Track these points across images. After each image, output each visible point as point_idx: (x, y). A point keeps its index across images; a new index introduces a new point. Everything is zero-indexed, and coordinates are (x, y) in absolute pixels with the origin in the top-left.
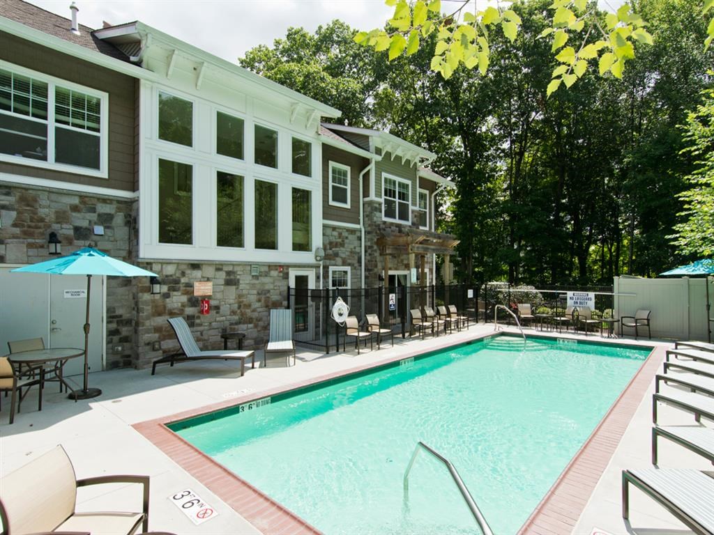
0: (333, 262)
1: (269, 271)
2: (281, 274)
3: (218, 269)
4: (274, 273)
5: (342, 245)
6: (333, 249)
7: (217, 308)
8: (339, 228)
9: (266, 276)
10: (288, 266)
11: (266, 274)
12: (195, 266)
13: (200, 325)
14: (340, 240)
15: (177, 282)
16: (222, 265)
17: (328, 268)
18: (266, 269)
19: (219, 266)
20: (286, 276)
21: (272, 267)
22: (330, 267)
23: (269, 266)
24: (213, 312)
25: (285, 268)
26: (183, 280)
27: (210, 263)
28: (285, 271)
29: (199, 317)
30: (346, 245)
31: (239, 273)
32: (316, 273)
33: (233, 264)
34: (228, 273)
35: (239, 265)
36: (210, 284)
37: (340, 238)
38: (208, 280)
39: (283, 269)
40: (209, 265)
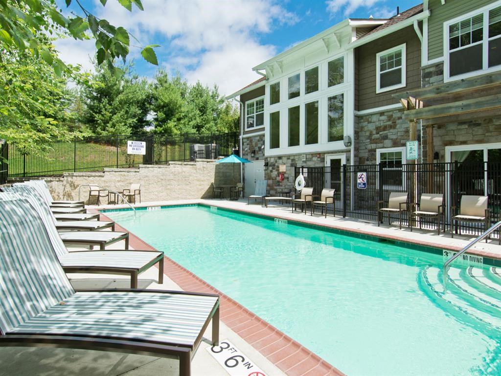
0: (380, 145)
1: (312, 157)
2: (319, 159)
3: (288, 159)
4: (315, 159)
5: (393, 126)
6: (380, 133)
7: (288, 178)
8: (388, 111)
9: (310, 161)
10: (324, 153)
11: (311, 160)
12: (280, 158)
13: (282, 186)
14: (390, 123)
15: (274, 165)
16: (290, 156)
17: (375, 151)
18: (310, 156)
19: (288, 157)
20: (323, 160)
21: (313, 154)
22: (377, 150)
23: (312, 154)
24: (285, 180)
25: (321, 155)
26: (276, 164)
27: (285, 156)
28: (322, 157)
29: (281, 182)
30: (398, 126)
31: (296, 160)
32: (346, 157)
33: (294, 155)
34: (293, 160)
35: (296, 155)
36: (285, 166)
37: (389, 120)
38: (284, 164)
39: (321, 156)
40: (284, 156)
